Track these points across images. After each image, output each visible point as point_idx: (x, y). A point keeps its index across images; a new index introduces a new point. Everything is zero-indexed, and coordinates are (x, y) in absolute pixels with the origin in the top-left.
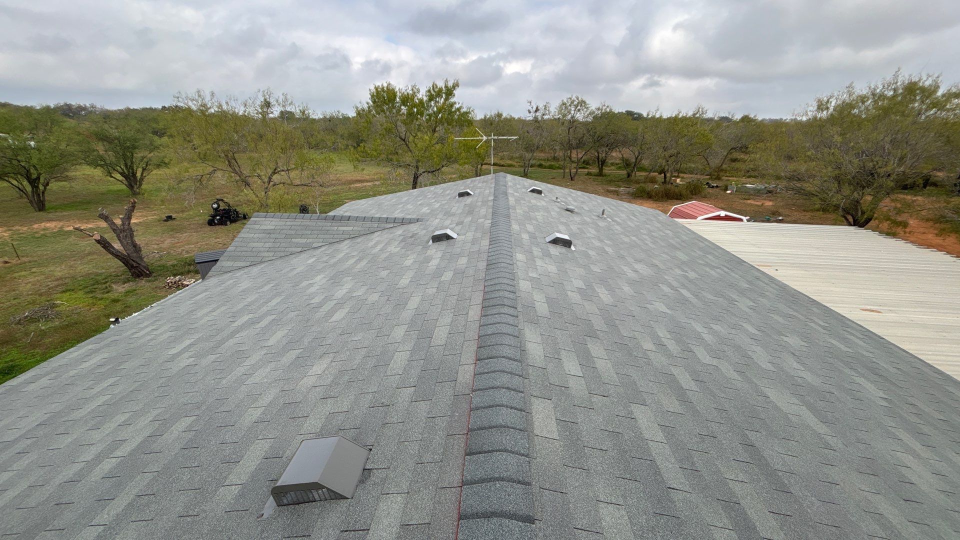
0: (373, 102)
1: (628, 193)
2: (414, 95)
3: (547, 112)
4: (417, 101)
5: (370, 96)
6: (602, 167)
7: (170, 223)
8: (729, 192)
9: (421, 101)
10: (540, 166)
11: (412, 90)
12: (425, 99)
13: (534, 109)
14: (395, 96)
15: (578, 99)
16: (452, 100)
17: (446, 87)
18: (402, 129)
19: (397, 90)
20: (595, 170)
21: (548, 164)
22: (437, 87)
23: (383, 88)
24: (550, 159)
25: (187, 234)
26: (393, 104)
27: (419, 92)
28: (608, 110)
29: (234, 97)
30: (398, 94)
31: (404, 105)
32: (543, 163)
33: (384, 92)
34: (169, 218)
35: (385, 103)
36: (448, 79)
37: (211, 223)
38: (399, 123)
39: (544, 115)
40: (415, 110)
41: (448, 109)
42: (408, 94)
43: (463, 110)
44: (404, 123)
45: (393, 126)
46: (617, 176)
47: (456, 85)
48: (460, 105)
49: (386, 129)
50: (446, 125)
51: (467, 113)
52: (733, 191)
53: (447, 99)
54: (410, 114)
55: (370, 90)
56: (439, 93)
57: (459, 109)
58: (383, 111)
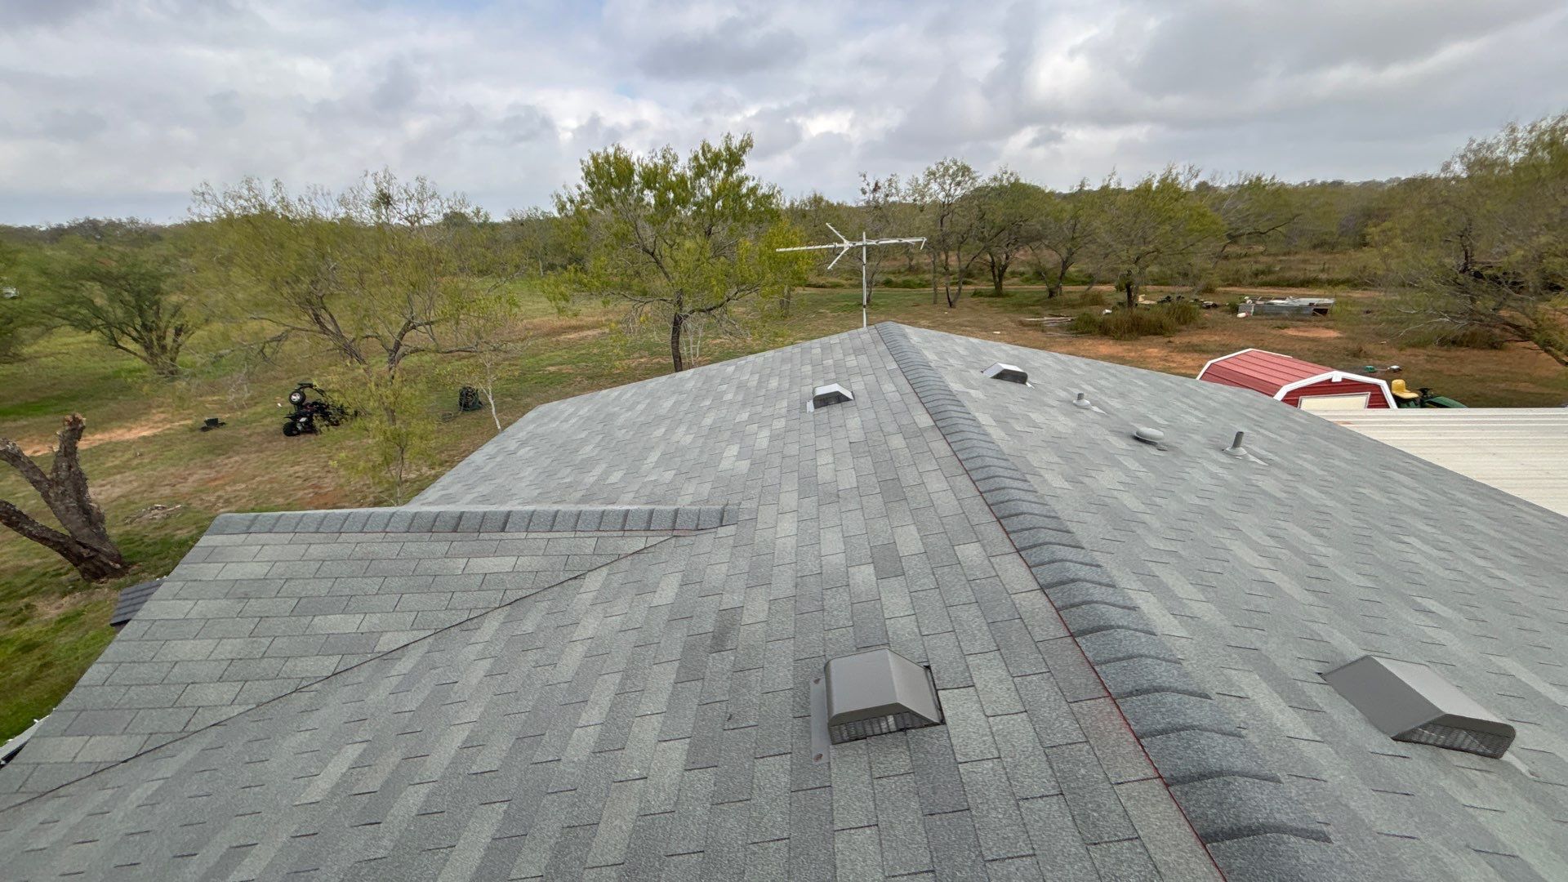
0: (590, 185)
1: (1061, 327)
2: (667, 168)
3: (894, 191)
4: (674, 179)
5: (583, 174)
6: (1000, 280)
7: (213, 432)
8: (1241, 315)
9: (682, 179)
10: (888, 283)
11: (664, 157)
12: (689, 174)
13: (872, 186)
14: (632, 172)
15: (955, 164)
16: (742, 173)
17: (728, 149)
18: (648, 233)
19: (634, 159)
20: (988, 286)
21: (901, 279)
22: (709, 151)
23: (607, 158)
24: (903, 270)
25: (237, 458)
26: (629, 186)
27: (676, 161)
28: (1012, 180)
29: (322, 190)
30: (637, 168)
31: (649, 187)
32: (893, 279)
33: (610, 165)
34: (213, 423)
35: (611, 183)
36: (732, 134)
37: (290, 430)
38: (640, 223)
39: (887, 196)
40: (672, 196)
41: (731, 191)
42: (656, 165)
43: (760, 192)
44: (652, 221)
45: (631, 229)
46: (1027, 295)
47: (746, 145)
48: (755, 182)
49: (616, 235)
50: (730, 221)
51: (768, 197)
52: (1250, 313)
53: (729, 173)
54: (662, 203)
55: (582, 162)
56: (715, 161)
57: (753, 190)
58: (609, 200)
